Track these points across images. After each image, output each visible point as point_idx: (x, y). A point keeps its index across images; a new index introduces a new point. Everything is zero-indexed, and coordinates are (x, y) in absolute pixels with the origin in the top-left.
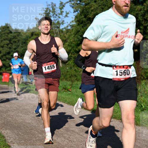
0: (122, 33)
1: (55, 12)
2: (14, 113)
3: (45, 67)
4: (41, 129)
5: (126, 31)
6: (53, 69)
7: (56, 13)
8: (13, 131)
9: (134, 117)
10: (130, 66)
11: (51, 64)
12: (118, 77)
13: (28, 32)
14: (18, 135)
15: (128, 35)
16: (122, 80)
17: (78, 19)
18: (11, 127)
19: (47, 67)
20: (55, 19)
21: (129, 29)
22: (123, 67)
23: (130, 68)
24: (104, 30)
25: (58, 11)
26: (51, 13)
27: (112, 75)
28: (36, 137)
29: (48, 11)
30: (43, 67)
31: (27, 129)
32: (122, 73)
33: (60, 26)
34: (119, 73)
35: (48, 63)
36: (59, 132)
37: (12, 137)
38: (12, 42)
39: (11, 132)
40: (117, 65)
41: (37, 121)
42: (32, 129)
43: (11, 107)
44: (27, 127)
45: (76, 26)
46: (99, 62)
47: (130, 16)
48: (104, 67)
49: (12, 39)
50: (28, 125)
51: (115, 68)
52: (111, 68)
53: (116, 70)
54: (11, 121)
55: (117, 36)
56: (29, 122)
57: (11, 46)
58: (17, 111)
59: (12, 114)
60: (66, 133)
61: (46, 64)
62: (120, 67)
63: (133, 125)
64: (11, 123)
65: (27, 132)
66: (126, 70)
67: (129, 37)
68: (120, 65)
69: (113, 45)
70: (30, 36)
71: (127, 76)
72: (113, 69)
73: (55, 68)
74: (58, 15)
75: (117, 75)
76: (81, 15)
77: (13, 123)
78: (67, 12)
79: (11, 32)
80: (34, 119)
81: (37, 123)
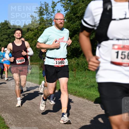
0: (59, 39)
1: (48, 10)
2: (12, 98)
3: (18, 61)
4: (36, 112)
5: (62, 39)
6: (23, 62)
7: (49, 12)
8: (11, 114)
9: (67, 87)
10: (65, 59)
11: (22, 59)
12: (58, 65)
13: (24, 28)
14: (15, 118)
15: (64, 40)
16: (59, 66)
17: (68, 17)
18: (9, 111)
19: (19, 60)
20: (48, 16)
21: (64, 37)
22: (60, 59)
23: (65, 60)
24: (49, 38)
25: (50, 9)
26: (44, 11)
27: (54, 63)
28: (32, 119)
29: (42, 10)
30: (17, 60)
31: (24, 112)
32: (59, 62)
33: (52, 23)
34: (58, 63)
35: (20, 58)
36: (51, 115)
37: (10, 120)
38: (10, 37)
39: (10, 115)
40: (56, 58)
41: (32, 106)
42: (28, 113)
43: (10, 94)
44: (24, 111)
45: (67, 23)
46: (47, 56)
47: (65, 29)
48: (49, 59)
49: (11, 34)
50: (24, 109)
51: (55, 59)
52: (54, 60)
53: (56, 61)
54: (10, 106)
55: (56, 41)
56: (26, 106)
57: (9, 40)
58: (14, 96)
59: (11, 100)
60: (58, 116)
61: (19, 58)
62: (59, 59)
63: (66, 92)
64: (10, 108)
65: (23, 115)
66: (62, 61)
67: (64, 42)
68: (59, 58)
69: (53, 47)
70: (26, 31)
71: (63, 65)
72: (55, 60)
73: (24, 61)
74: (50, 13)
75: (57, 63)
76: (70, 13)
77: (11, 107)
78: (59, 10)
79: (10, 28)
80: (29, 103)
81: (33, 107)
